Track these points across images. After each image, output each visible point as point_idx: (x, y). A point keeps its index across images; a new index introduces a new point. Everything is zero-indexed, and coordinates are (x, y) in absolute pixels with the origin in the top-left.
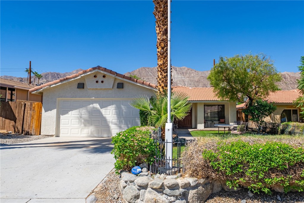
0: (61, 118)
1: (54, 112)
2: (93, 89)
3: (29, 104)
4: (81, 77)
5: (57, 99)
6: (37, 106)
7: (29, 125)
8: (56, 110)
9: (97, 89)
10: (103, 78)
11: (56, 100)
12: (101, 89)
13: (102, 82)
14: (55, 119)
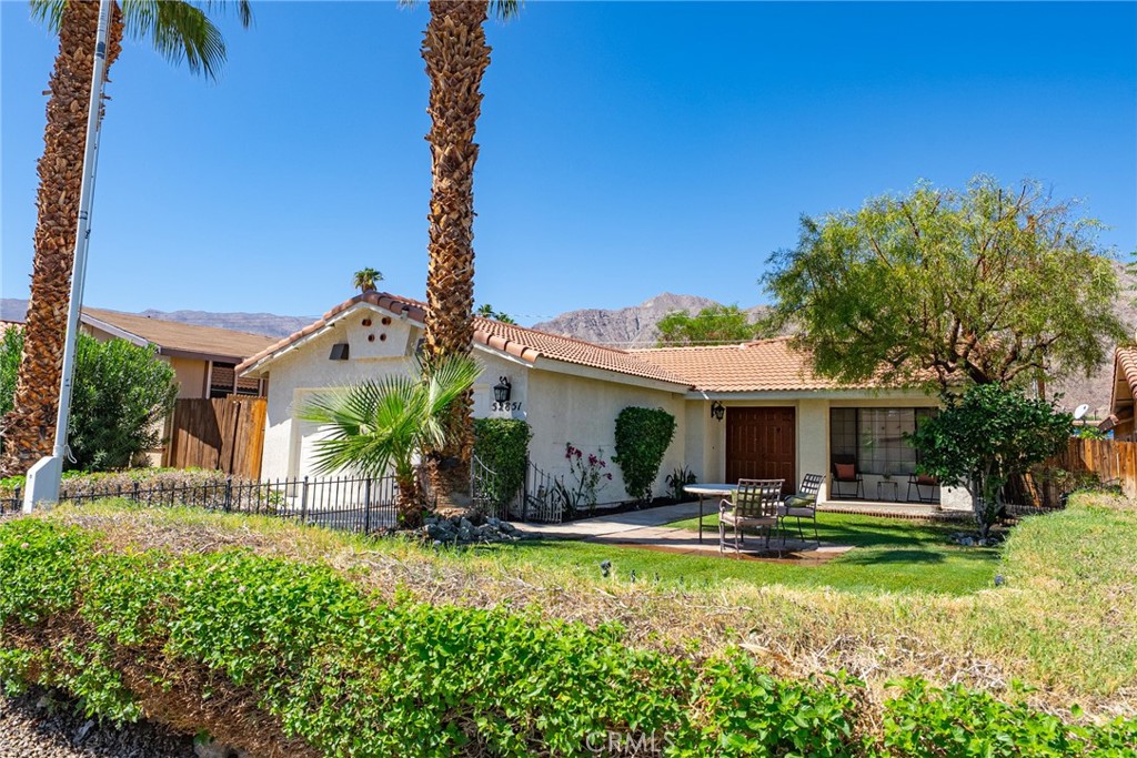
0: (303, 445)
1: (287, 425)
2: (367, 360)
3: (246, 403)
4: (333, 325)
5: (295, 390)
6: (258, 411)
7: (243, 461)
8: (290, 421)
9: (375, 359)
10: (385, 327)
11: (292, 392)
12: (385, 359)
13: (383, 338)
14: (288, 447)
